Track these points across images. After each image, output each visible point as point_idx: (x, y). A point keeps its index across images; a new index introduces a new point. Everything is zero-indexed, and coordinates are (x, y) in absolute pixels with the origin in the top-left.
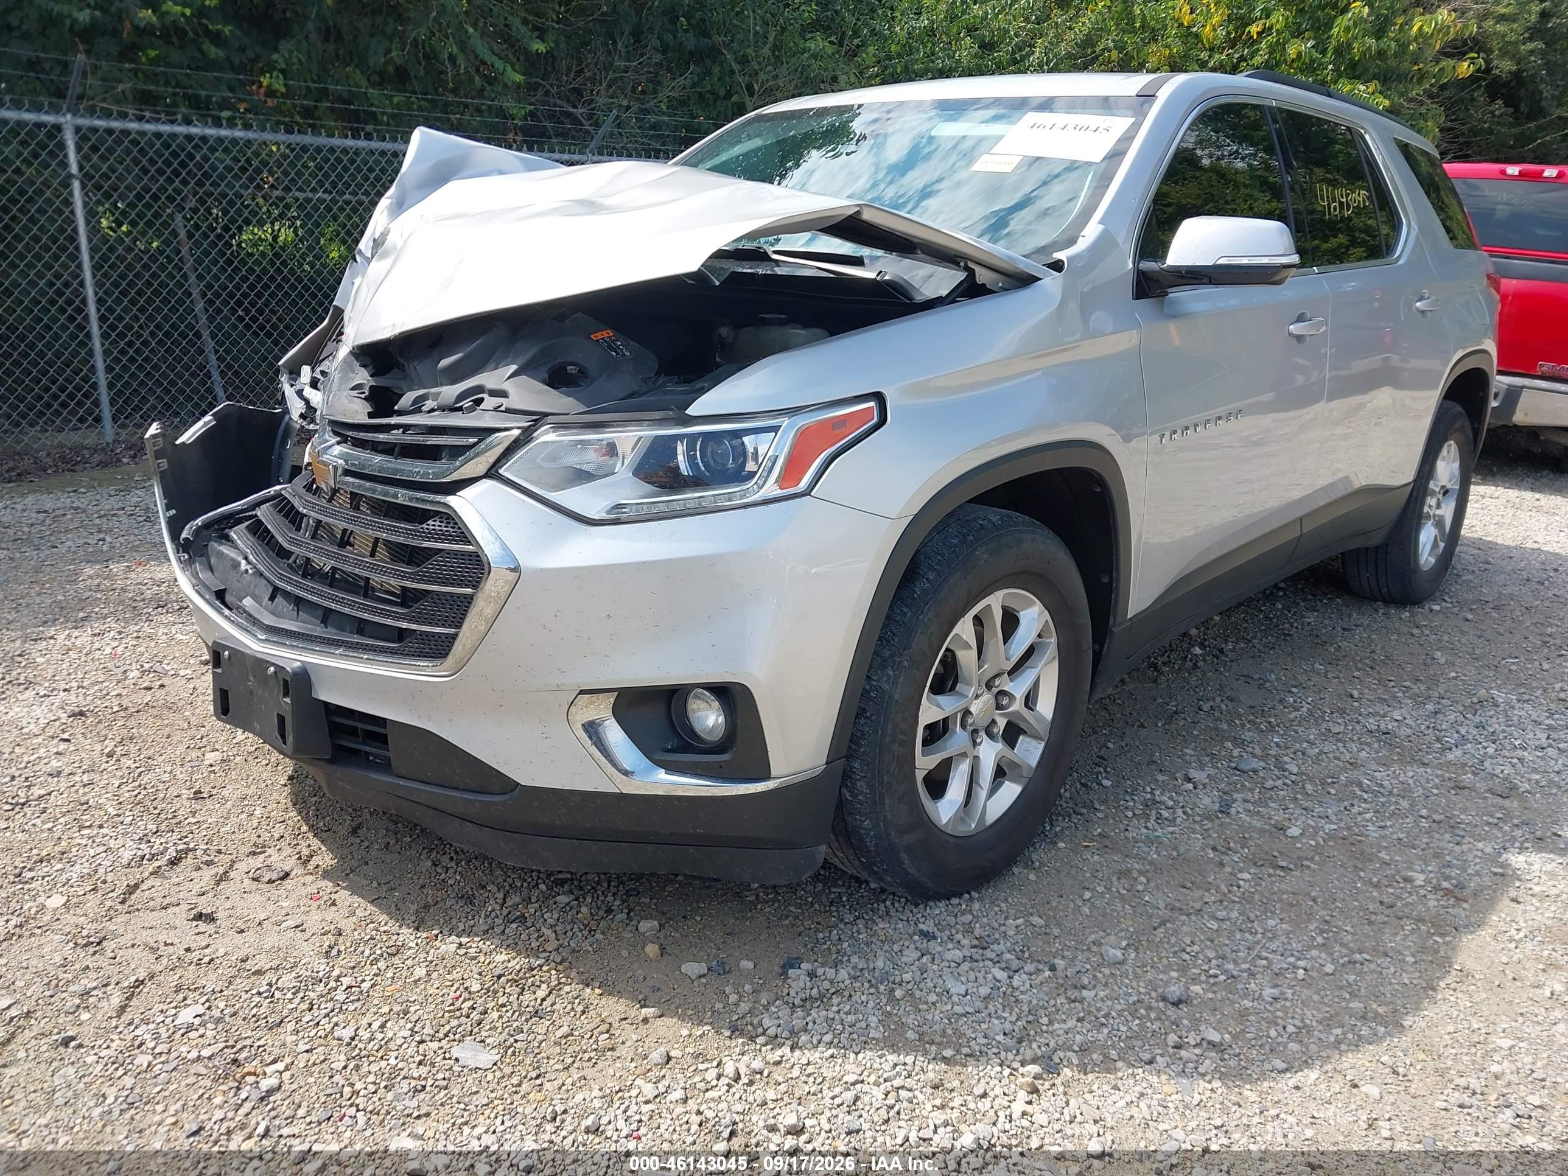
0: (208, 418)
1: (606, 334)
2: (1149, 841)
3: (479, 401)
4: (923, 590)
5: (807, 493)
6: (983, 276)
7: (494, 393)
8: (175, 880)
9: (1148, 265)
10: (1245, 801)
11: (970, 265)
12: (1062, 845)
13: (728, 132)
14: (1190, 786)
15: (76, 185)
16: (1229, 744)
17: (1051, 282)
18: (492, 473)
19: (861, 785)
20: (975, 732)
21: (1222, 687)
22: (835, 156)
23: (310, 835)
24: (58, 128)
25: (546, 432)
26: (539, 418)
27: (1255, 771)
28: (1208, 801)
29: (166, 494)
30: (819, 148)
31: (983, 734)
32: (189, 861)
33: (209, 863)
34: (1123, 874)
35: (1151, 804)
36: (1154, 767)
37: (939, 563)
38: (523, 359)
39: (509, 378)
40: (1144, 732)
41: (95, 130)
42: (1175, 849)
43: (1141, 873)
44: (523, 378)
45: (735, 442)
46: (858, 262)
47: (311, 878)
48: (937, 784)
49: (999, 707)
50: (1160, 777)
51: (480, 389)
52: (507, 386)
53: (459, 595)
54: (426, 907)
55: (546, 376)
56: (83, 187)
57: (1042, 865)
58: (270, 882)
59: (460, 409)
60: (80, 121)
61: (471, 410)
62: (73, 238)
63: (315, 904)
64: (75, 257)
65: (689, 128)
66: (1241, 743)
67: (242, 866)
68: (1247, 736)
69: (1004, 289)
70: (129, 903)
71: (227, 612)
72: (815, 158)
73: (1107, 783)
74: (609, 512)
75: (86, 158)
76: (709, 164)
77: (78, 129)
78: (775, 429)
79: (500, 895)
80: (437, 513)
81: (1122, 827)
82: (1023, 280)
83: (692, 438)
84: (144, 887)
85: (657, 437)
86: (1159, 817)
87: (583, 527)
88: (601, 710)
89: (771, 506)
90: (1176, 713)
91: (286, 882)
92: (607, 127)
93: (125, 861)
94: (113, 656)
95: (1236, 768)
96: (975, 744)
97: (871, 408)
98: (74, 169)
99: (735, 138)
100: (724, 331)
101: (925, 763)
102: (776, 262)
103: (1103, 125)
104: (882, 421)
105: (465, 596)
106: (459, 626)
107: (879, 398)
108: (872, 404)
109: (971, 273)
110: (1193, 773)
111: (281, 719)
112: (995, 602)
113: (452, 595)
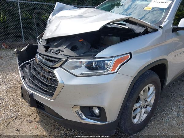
0: (27, 46)
1: (82, 40)
2: (167, 122)
3: (59, 52)
4: (136, 87)
5: (116, 72)
6: (149, 29)
7: (62, 51)
8: (15, 122)
9: (175, 26)
10: (181, 114)
11: (147, 27)
12: (152, 122)
13: (104, 3)
14: (172, 110)
15: (19, 10)
16: (177, 102)
17: (160, 31)
18: (61, 66)
19: (122, 120)
20: (141, 108)
21: (174, 91)
22: (118, 7)
23: (37, 113)
24: (17, 2)
25: (70, 60)
26: (69, 57)
27: (182, 108)
28: (175, 114)
29: (19, 59)
30: (116, 6)
31: (143, 108)
32: (18, 118)
33: (21, 119)
34: (163, 129)
35: (166, 114)
36: (166, 106)
37: (138, 82)
38: (67, 45)
39: (65, 48)
40: (163, 99)
41: (22, 2)
42: (171, 124)
43: (166, 129)
44: (67, 48)
45: (104, 63)
46: (125, 25)
47: (36, 122)
48: (135, 117)
49: (145, 103)
50: (167, 108)
51: (60, 50)
52: (64, 50)
53: (55, 87)
54: (52, 130)
55: (71, 48)
56: (20, 10)
57: (150, 127)
58: (29, 123)
59: (56, 53)
60: (20, 1)
61: (58, 54)
62: (19, 17)
63: (35, 128)
64: (19, 19)
65: (98, 2)
66: (179, 102)
67: (26, 119)
68: (180, 100)
69: (152, 32)
70: (8, 126)
71: (24, 80)
72: (115, 8)
73: (159, 109)
74: (80, 74)
75: (21, 6)
76: (101, 8)
77: (20, 2)
78: (111, 60)
79: (63, 129)
80: (51, 72)
81: (162, 119)
82: (156, 30)
83: (95, 61)
84: (11, 123)
85: (89, 61)
86: (168, 117)
87: (76, 77)
88: (78, 109)
89: (110, 75)
90: (168, 95)
91: (32, 123)
92: (87, 2)
93: (9, 118)
94: (17, 77)
95: (179, 107)
96: (141, 109)
97: (129, 55)
98: (19, 8)
99: (105, 4)
100: (102, 37)
101: (133, 115)
102: (111, 24)
103: (167, 2)
104: (131, 58)
105: (56, 87)
106: (54, 92)
107: (130, 53)
108: (129, 54)
109: (147, 29)
110: (172, 108)
111: (29, 101)
112: (147, 87)
113: (53, 86)
